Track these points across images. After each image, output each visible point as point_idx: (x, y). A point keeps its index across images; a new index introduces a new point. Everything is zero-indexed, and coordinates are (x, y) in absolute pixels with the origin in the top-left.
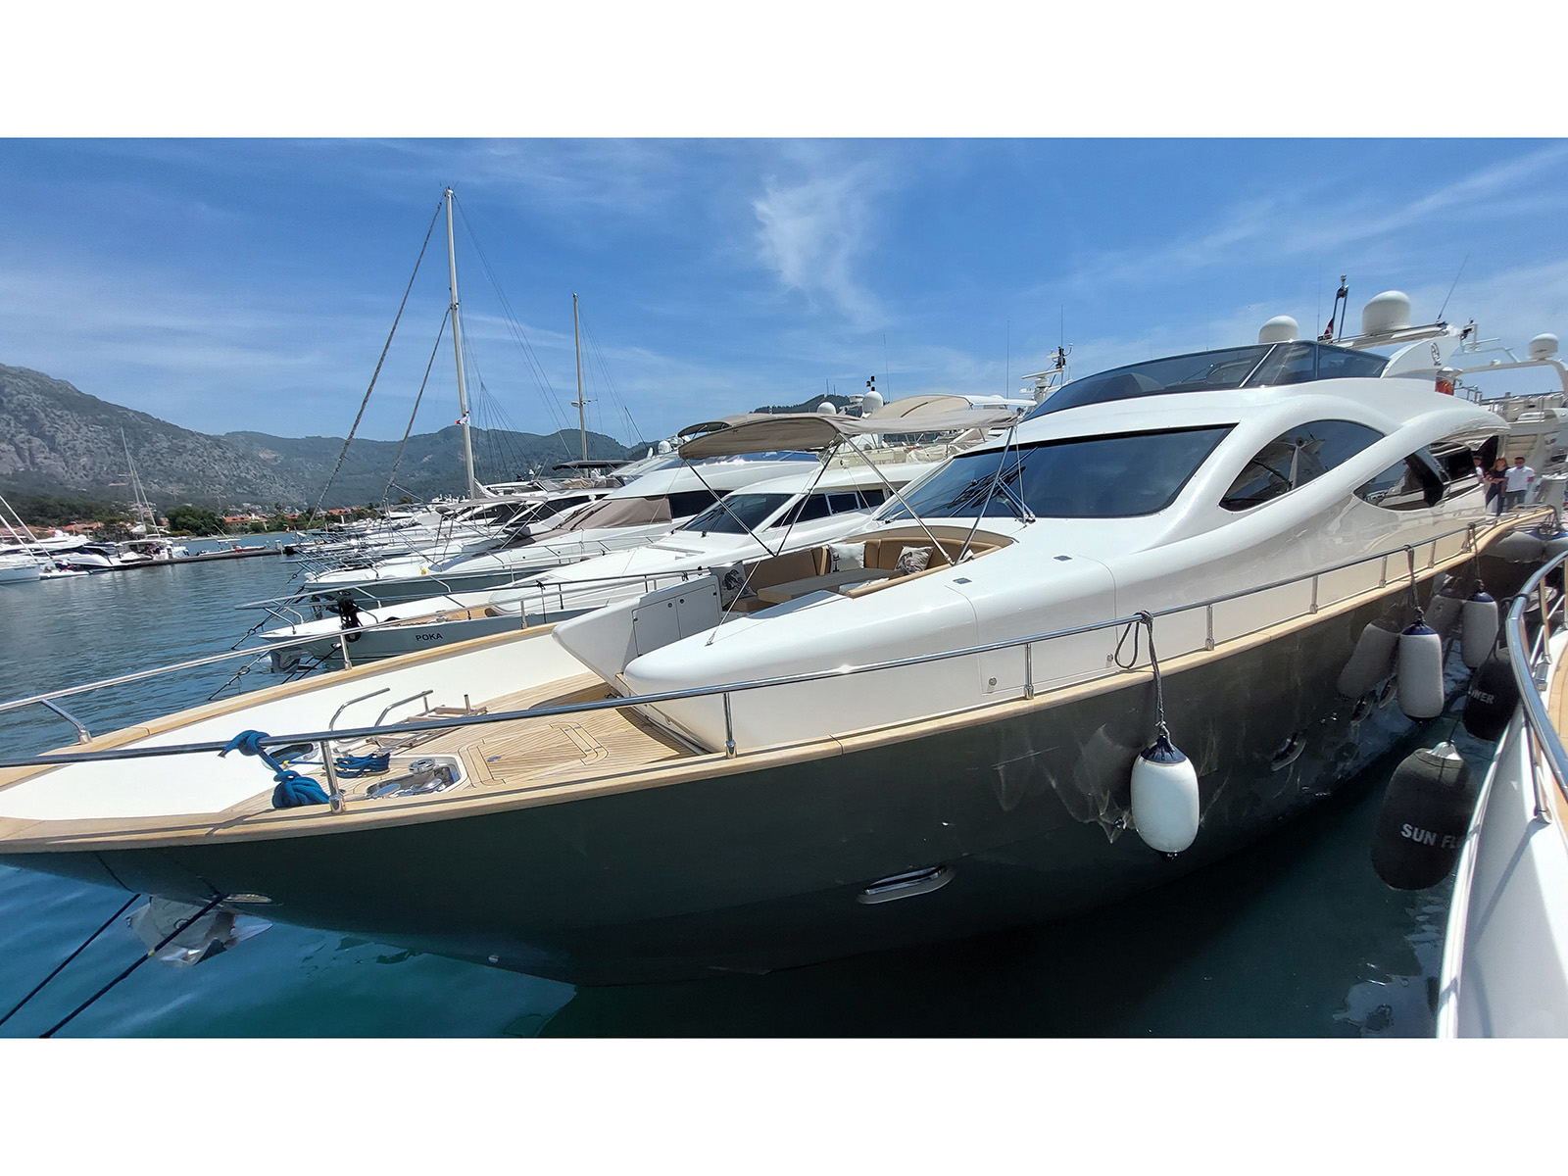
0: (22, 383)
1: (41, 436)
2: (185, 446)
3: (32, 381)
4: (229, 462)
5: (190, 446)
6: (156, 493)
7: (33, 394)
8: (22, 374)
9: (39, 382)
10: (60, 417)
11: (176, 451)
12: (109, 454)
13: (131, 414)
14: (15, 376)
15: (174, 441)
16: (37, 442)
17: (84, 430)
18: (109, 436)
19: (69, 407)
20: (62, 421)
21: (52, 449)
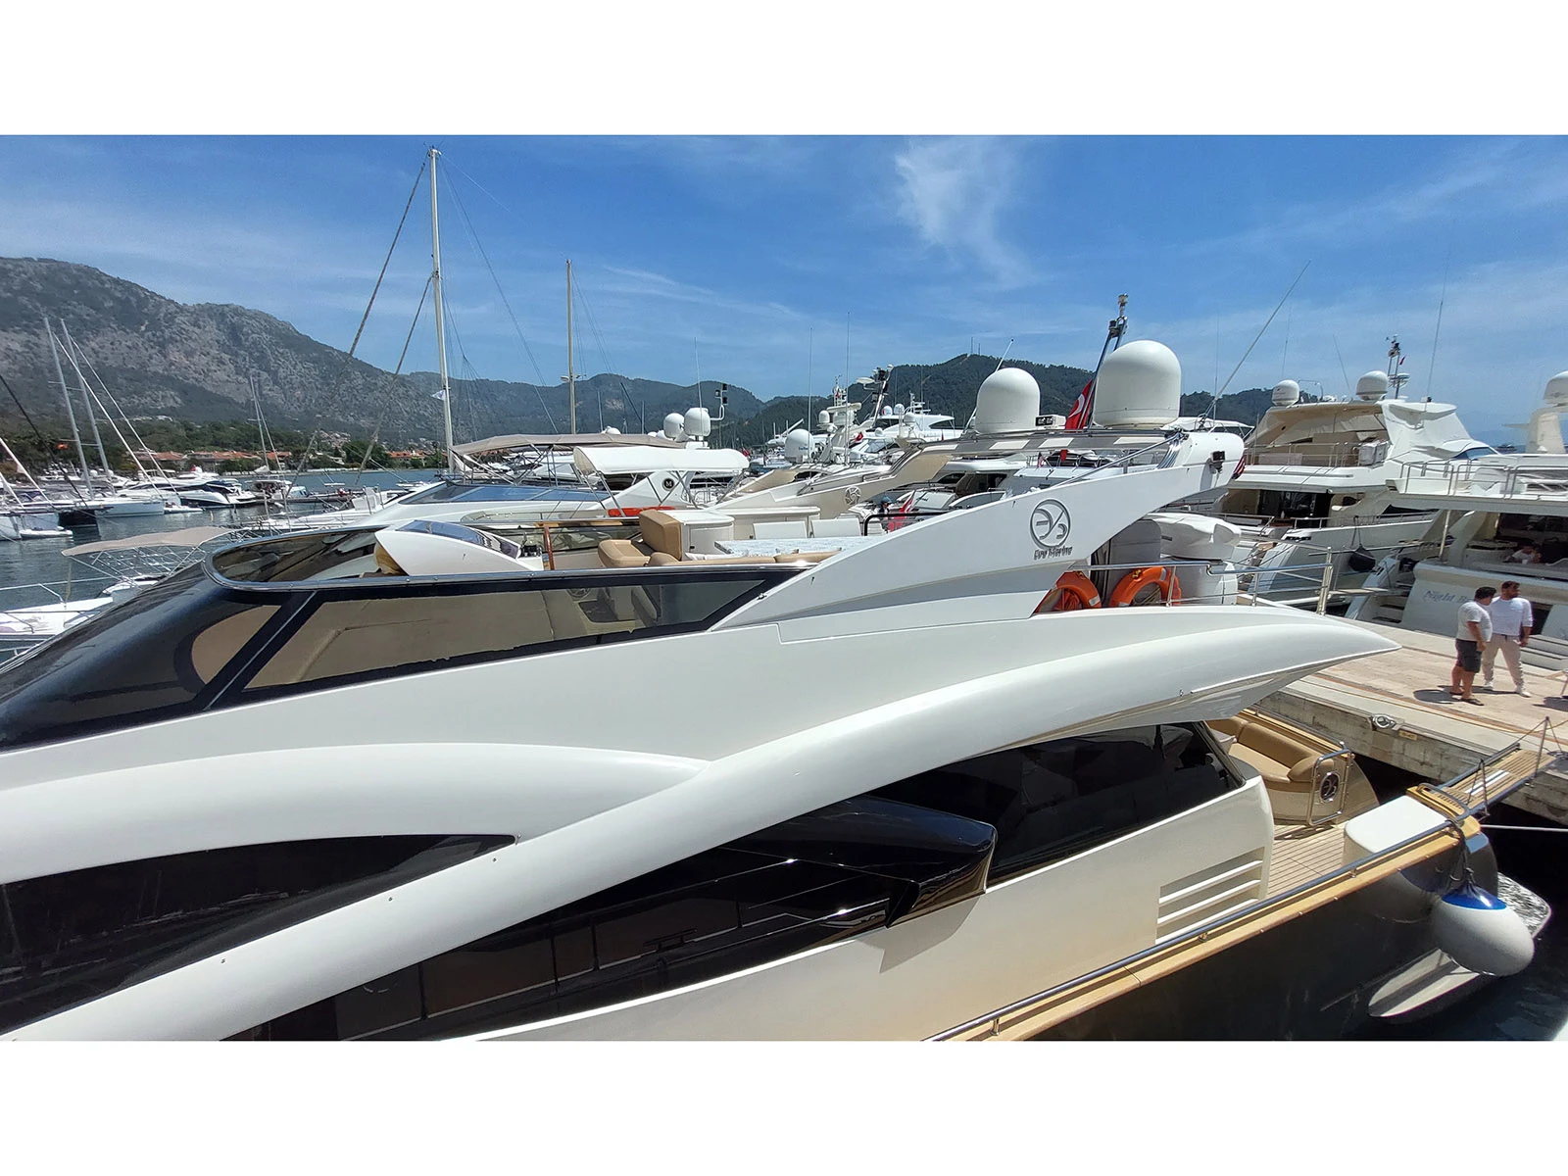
0: (256, 324)
1: (267, 370)
2: (376, 384)
3: (263, 322)
4: (411, 400)
5: (380, 383)
6: (351, 425)
7: (264, 334)
8: (256, 315)
9: (269, 324)
10: (282, 354)
11: (369, 388)
12: (317, 388)
13: (336, 353)
14: (251, 318)
15: (368, 379)
16: (265, 375)
17: (299, 366)
18: (317, 373)
19: (289, 346)
20: (284, 358)
21: (275, 383)
